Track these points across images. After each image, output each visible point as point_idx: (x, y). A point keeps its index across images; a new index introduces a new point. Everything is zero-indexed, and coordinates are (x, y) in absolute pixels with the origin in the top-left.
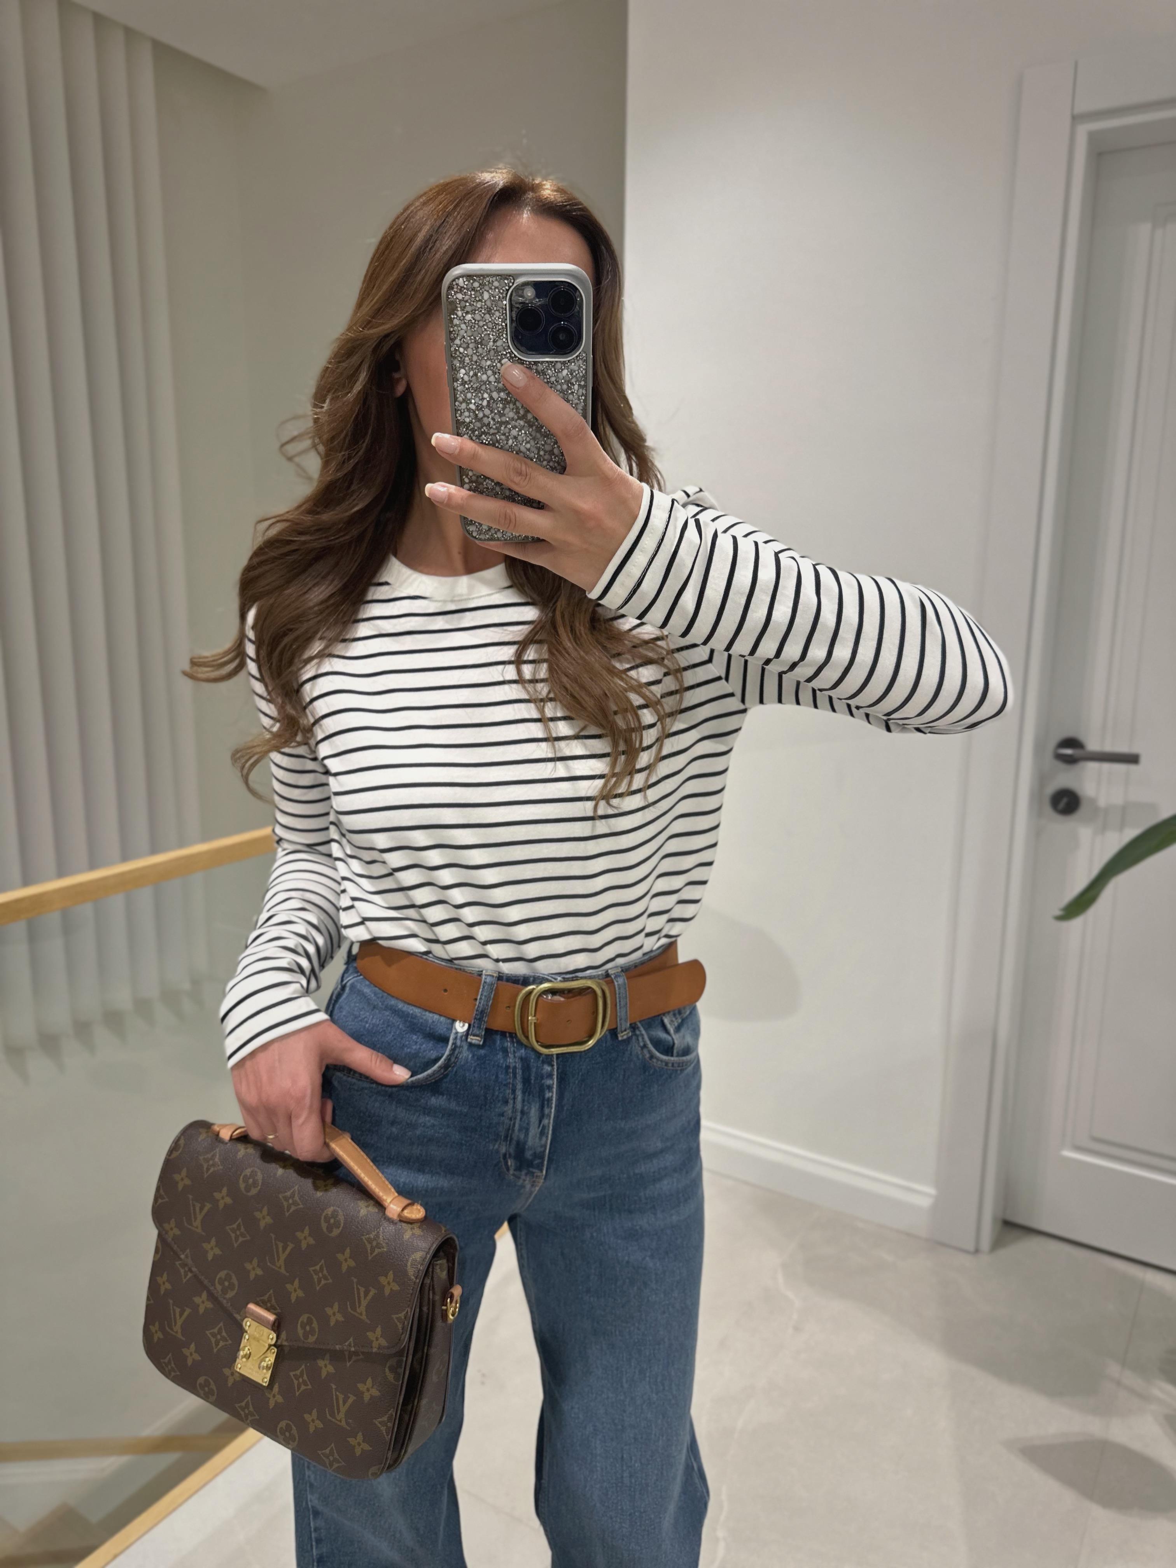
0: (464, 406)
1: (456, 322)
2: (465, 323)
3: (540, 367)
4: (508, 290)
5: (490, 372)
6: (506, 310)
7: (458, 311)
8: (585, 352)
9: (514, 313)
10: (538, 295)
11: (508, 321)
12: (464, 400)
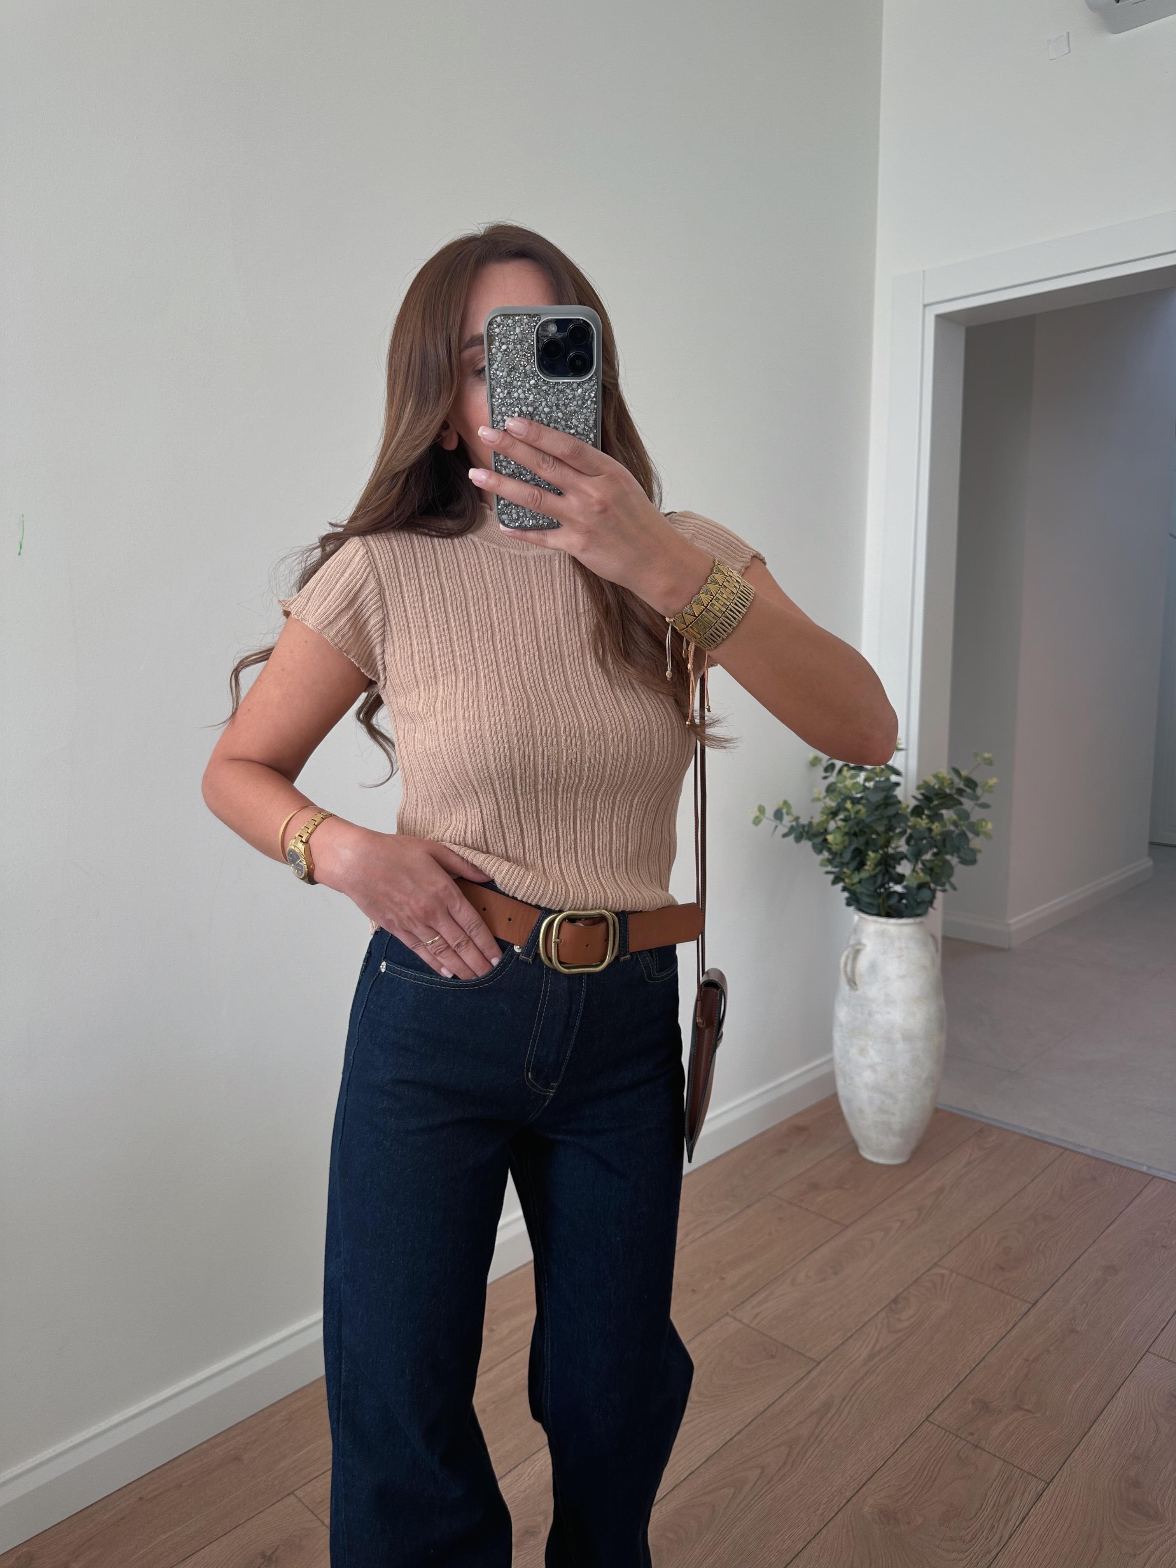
0: (499, 417)
1: (494, 350)
2: (501, 352)
3: (560, 387)
4: (535, 326)
5: (520, 391)
6: (533, 341)
7: (496, 342)
8: (596, 375)
9: (541, 344)
10: (558, 331)
11: (535, 351)
12: (499, 413)
